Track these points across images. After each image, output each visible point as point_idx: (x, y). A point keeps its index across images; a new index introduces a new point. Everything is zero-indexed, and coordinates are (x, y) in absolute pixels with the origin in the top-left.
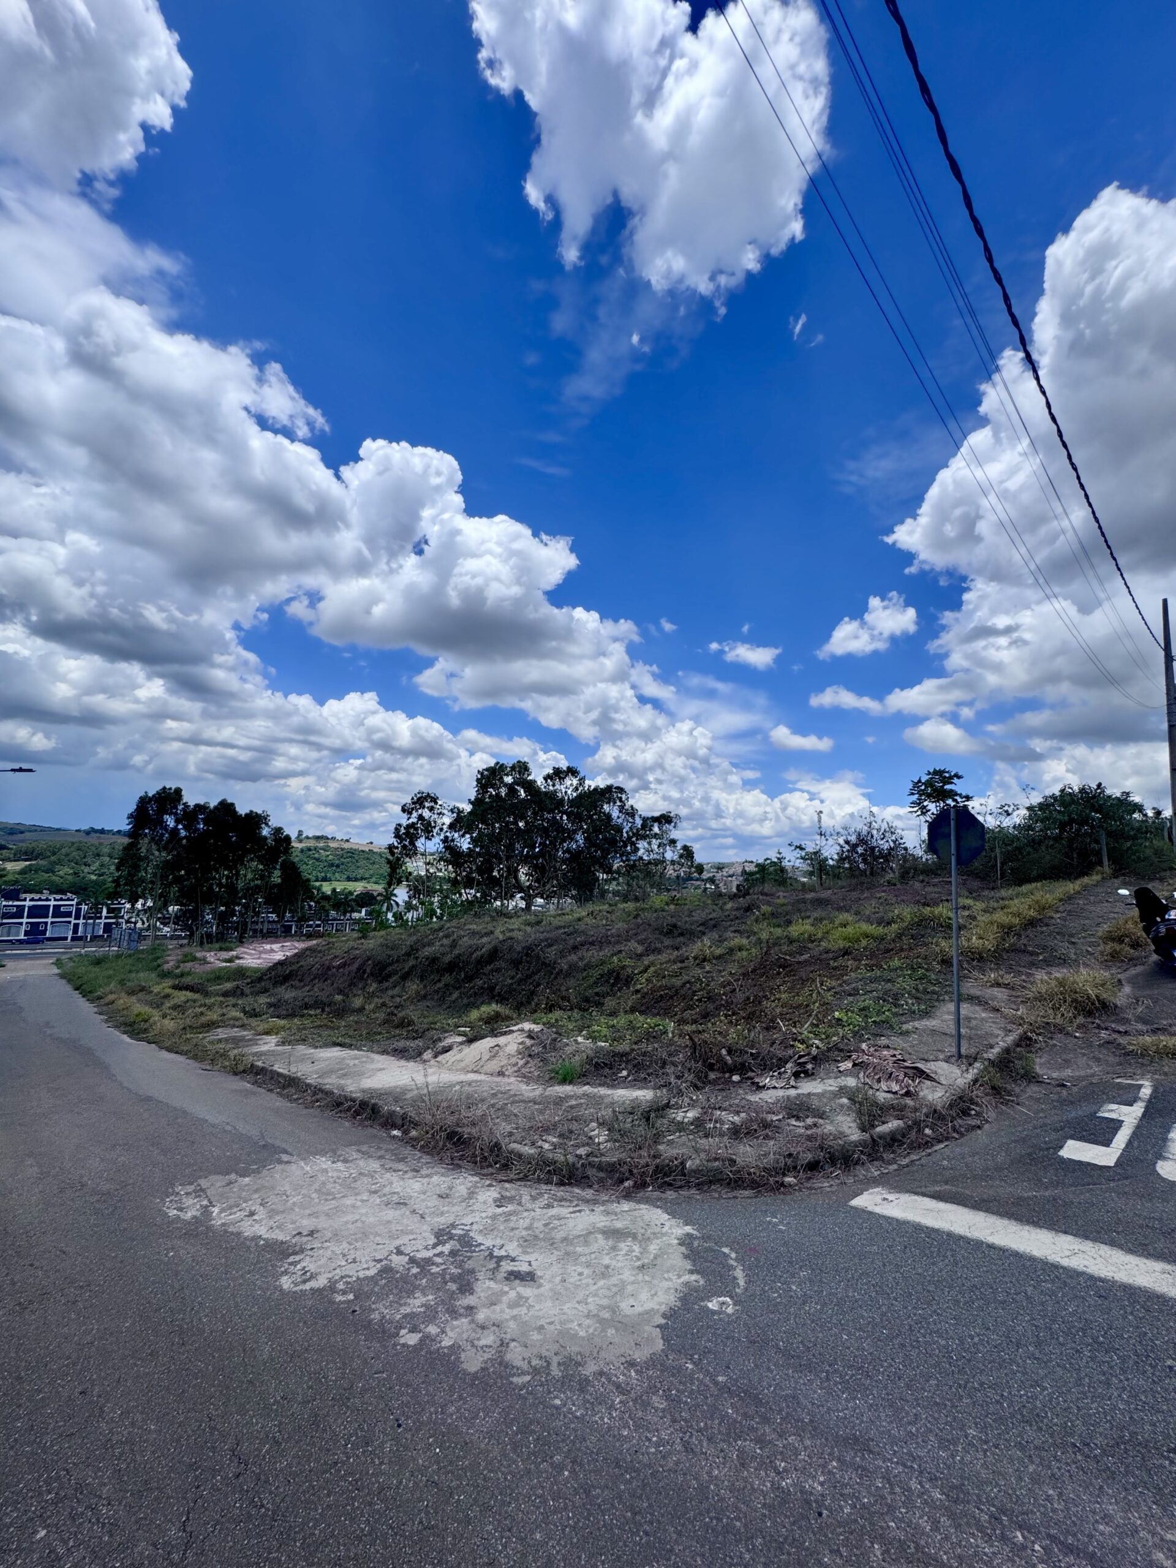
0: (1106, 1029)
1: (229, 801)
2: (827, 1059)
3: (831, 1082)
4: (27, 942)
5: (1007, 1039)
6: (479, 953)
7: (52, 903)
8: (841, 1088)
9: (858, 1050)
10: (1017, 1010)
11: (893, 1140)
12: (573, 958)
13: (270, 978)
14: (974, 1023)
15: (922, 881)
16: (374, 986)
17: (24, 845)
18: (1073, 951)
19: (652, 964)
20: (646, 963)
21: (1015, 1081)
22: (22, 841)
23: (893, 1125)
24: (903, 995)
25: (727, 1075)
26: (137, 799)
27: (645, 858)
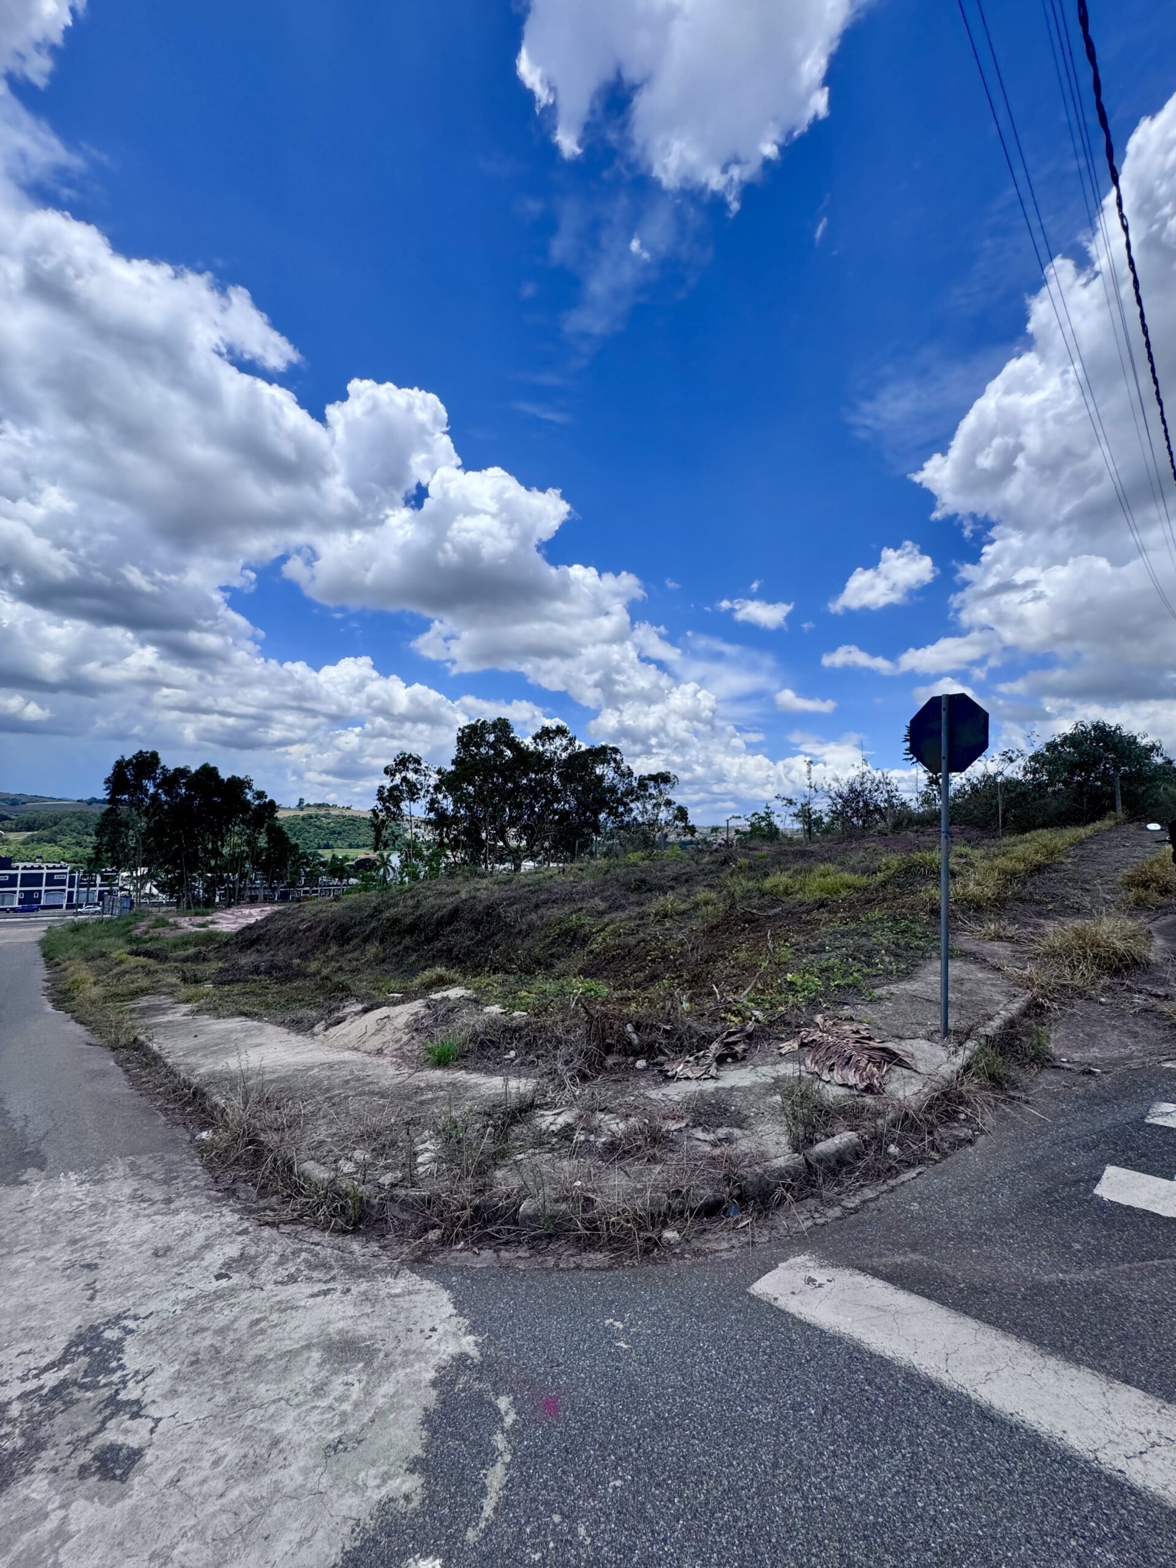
0: (1140, 992)
1: (212, 765)
2: (767, 1037)
3: (765, 1069)
4: (22, 911)
5: (1010, 1006)
6: (440, 914)
7: (45, 871)
8: (777, 1080)
9: (811, 1023)
10: (1024, 968)
11: (840, 1163)
12: (533, 916)
13: (236, 943)
14: (967, 986)
15: (917, 831)
16: (334, 949)
17: (27, 815)
18: (1088, 899)
19: (612, 922)
20: (606, 920)
21: (1022, 1066)
22: (24, 812)
23: (843, 1138)
24: (878, 952)
25: (631, 1059)
26: (113, 763)
27: (640, 819)
